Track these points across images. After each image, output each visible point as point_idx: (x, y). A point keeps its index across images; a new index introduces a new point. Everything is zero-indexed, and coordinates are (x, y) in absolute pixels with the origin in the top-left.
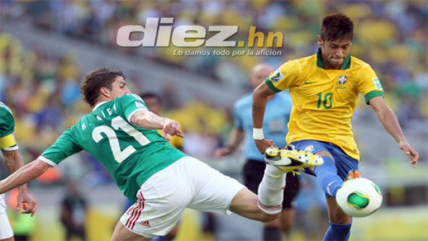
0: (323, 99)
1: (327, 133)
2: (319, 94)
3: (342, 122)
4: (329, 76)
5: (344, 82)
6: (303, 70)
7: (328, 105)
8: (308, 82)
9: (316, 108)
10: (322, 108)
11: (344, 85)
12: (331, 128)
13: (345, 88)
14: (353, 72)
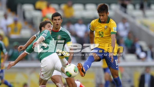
0: (100, 34)
1: (103, 46)
2: (99, 32)
3: (108, 42)
4: (102, 25)
5: (107, 28)
6: (94, 23)
7: (102, 36)
8: (96, 27)
9: (99, 37)
10: (101, 37)
11: (107, 29)
12: (104, 44)
13: (107, 30)
14: (109, 25)
